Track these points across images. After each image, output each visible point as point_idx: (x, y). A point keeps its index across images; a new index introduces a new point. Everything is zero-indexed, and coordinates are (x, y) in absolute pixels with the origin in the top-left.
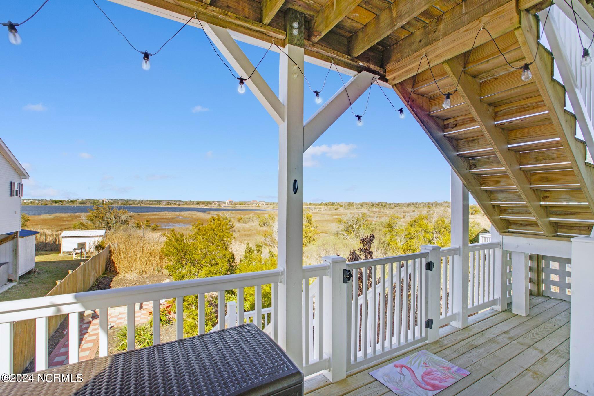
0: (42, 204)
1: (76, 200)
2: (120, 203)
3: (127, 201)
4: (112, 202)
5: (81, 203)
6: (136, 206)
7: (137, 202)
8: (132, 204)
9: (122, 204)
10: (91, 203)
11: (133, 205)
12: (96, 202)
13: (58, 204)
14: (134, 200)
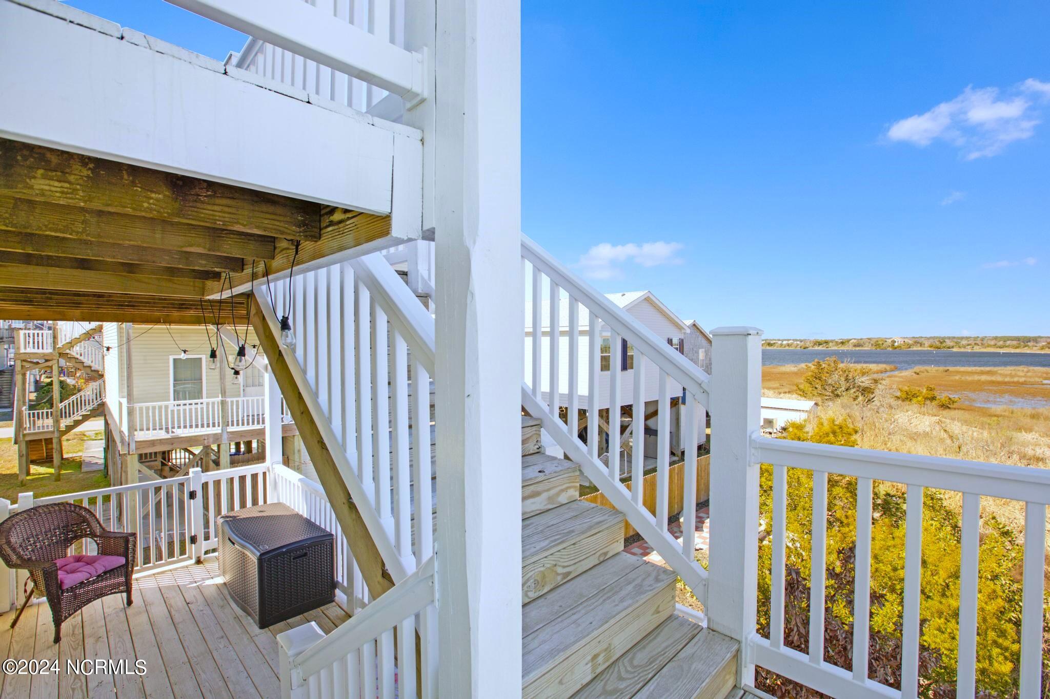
0: (801, 347)
1: (848, 341)
2: (926, 345)
3: (942, 341)
4: (911, 342)
5: (855, 346)
6: (962, 350)
7: (964, 342)
8: (953, 347)
9: (931, 347)
10: (872, 345)
11: (955, 350)
12: (881, 343)
13: (821, 346)
14: (958, 338)
